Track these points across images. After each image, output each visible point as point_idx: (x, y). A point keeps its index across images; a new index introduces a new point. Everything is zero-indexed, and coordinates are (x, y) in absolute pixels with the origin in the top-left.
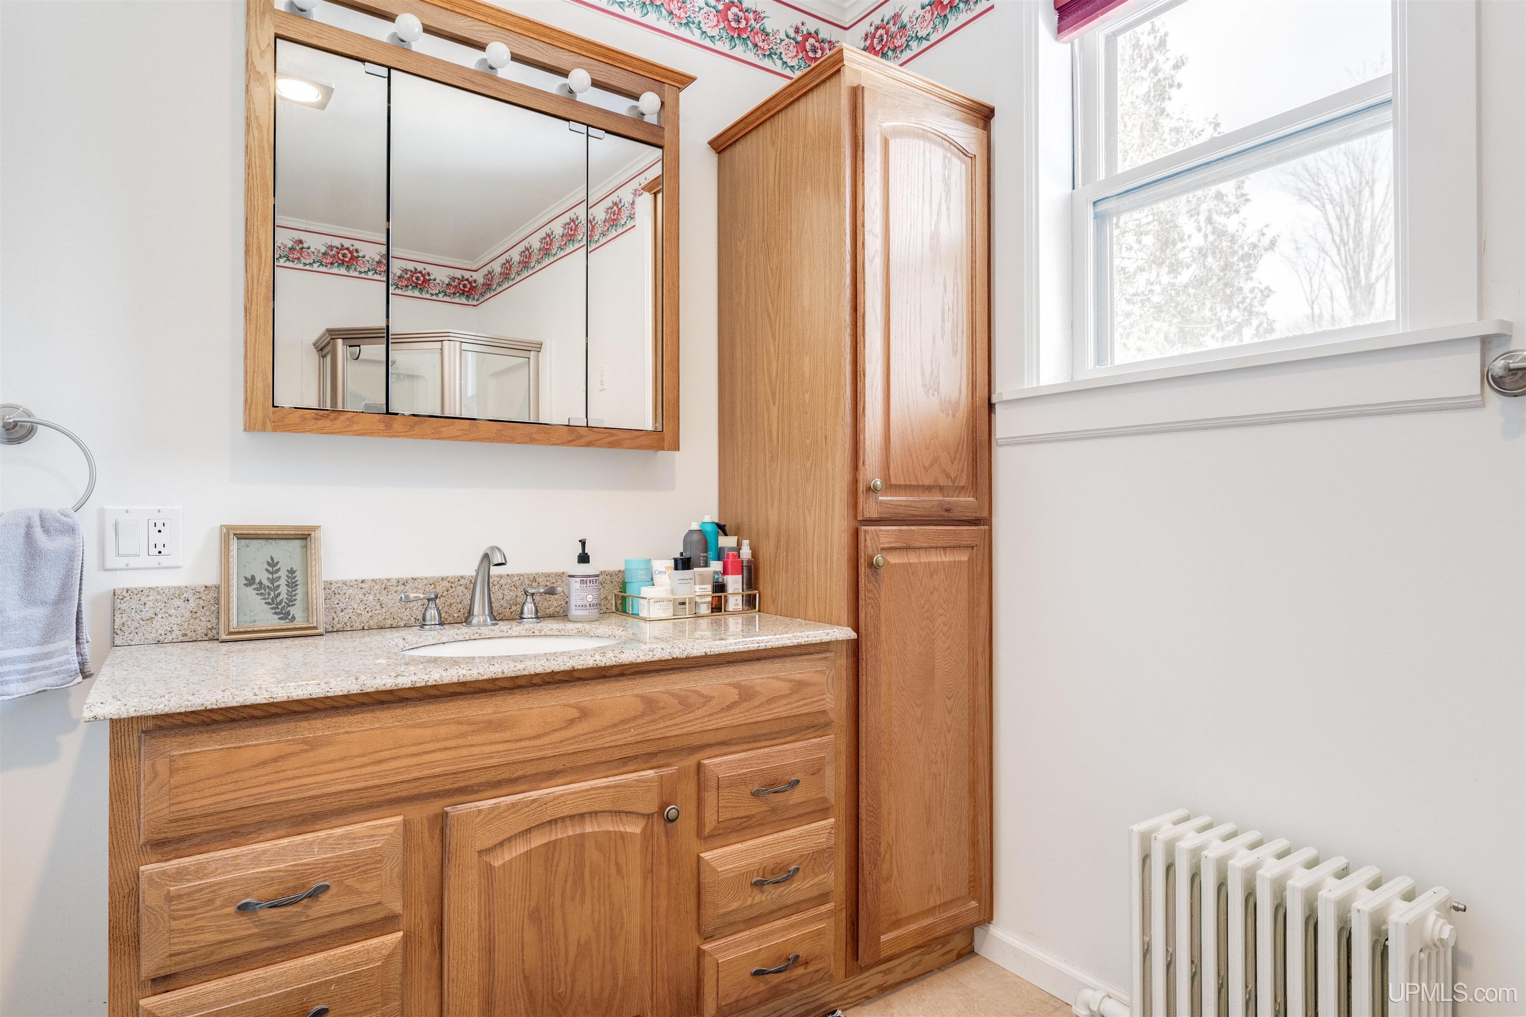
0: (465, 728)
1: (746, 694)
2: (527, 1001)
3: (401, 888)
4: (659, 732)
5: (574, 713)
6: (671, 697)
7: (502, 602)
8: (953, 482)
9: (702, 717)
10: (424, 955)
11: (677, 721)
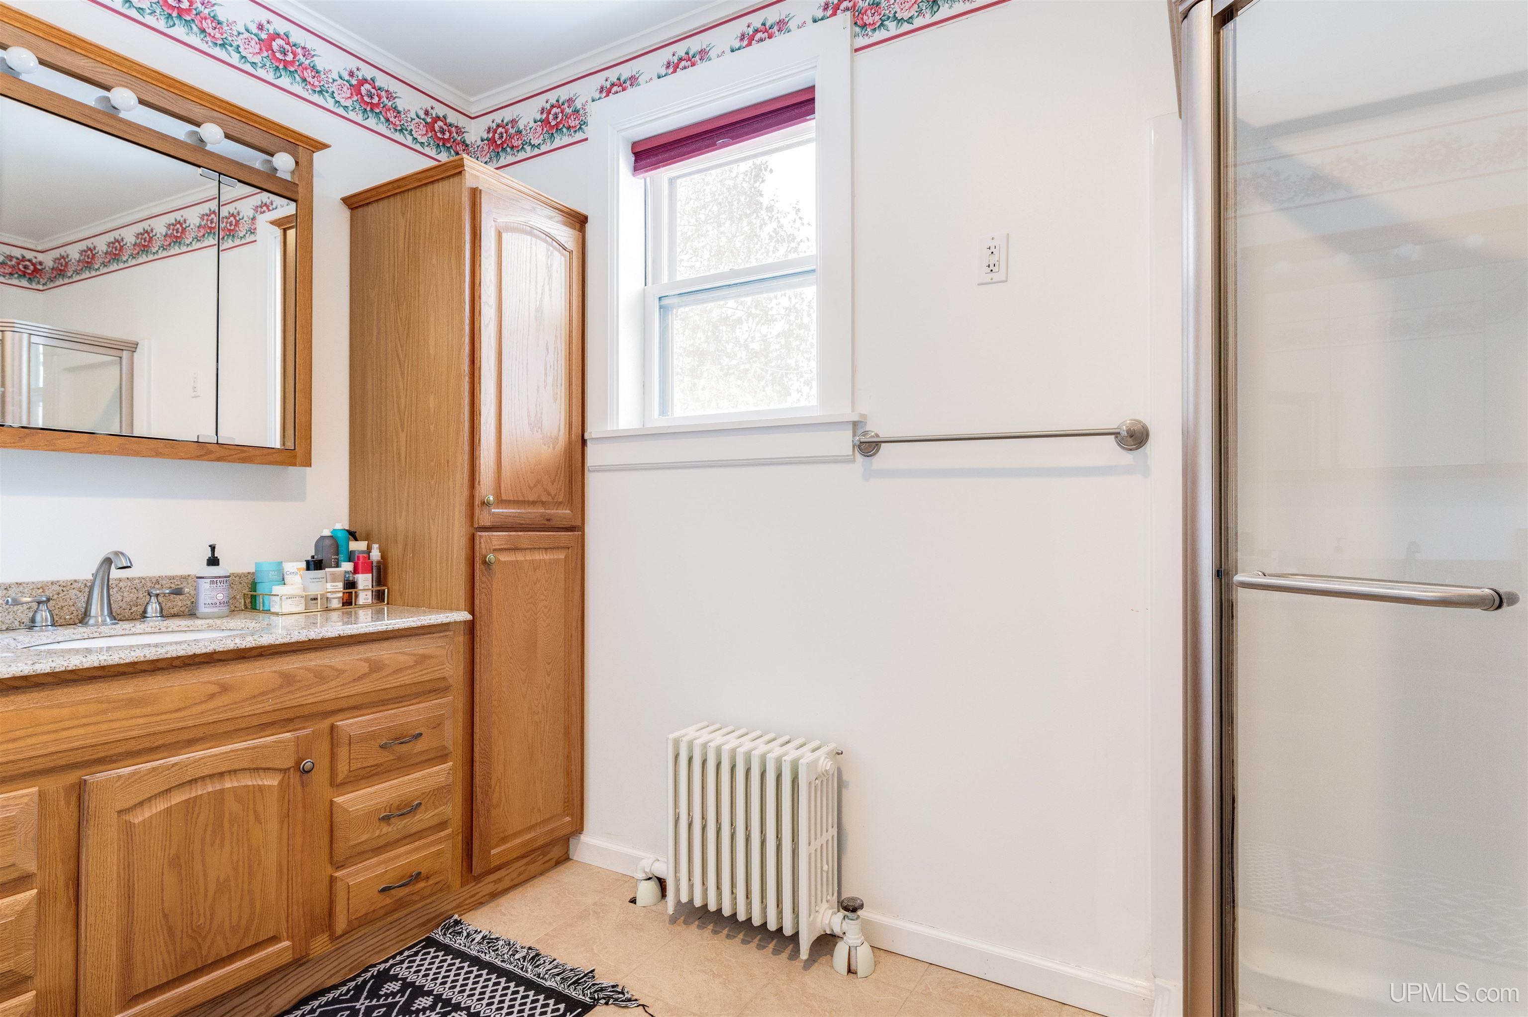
0: (104, 706)
1: (375, 667)
2: (166, 935)
3: (36, 851)
4: (296, 700)
5: (214, 689)
6: (307, 672)
7: (121, 604)
8: (553, 498)
9: (336, 687)
10: (60, 908)
11: (312, 691)
